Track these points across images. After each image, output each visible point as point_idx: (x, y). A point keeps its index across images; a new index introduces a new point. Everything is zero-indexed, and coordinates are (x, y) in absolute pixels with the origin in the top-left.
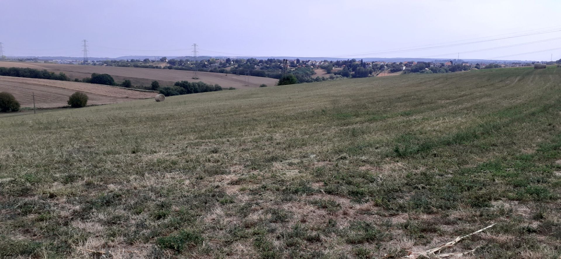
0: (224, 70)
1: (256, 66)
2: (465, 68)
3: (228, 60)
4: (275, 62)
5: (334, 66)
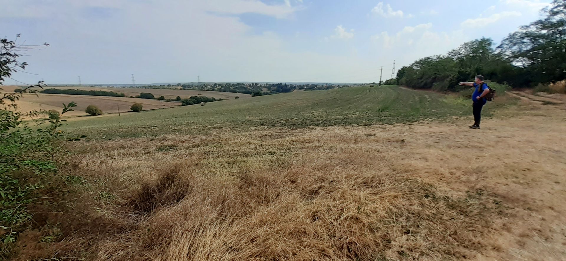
0: (214, 89)
1: (231, 87)
2: (333, 87)
3: (215, 84)
4: (241, 85)
5: (271, 86)
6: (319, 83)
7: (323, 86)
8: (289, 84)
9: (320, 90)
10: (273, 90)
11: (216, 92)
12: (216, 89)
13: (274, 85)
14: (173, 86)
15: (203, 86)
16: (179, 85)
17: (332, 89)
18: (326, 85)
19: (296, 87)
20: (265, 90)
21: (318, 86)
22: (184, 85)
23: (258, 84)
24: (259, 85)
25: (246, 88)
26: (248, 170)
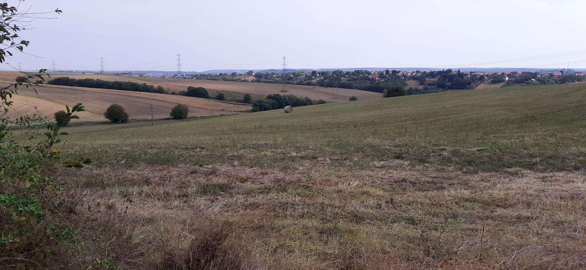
0: (310, 82)
1: (342, 78)
2: (579, 79)
3: (314, 73)
4: (362, 73)
5: (427, 76)
6: (541, 70)
7: (552, 75)
8: (468, 72)
9: (545, 84)
10: (430, 85)
11: (314, 88)
12: (314, 81)
13: (432, 74)
14: (240, 75)
15: (291, 76)
16: (250, 73)
17: (577, 82)
18: (560, 74)
19: (485, 77)
20: (412, 84)
22: (260, 73)
23: (400, 71)
24: (400, 74)
25: (373, 80)
26: (356, 253)
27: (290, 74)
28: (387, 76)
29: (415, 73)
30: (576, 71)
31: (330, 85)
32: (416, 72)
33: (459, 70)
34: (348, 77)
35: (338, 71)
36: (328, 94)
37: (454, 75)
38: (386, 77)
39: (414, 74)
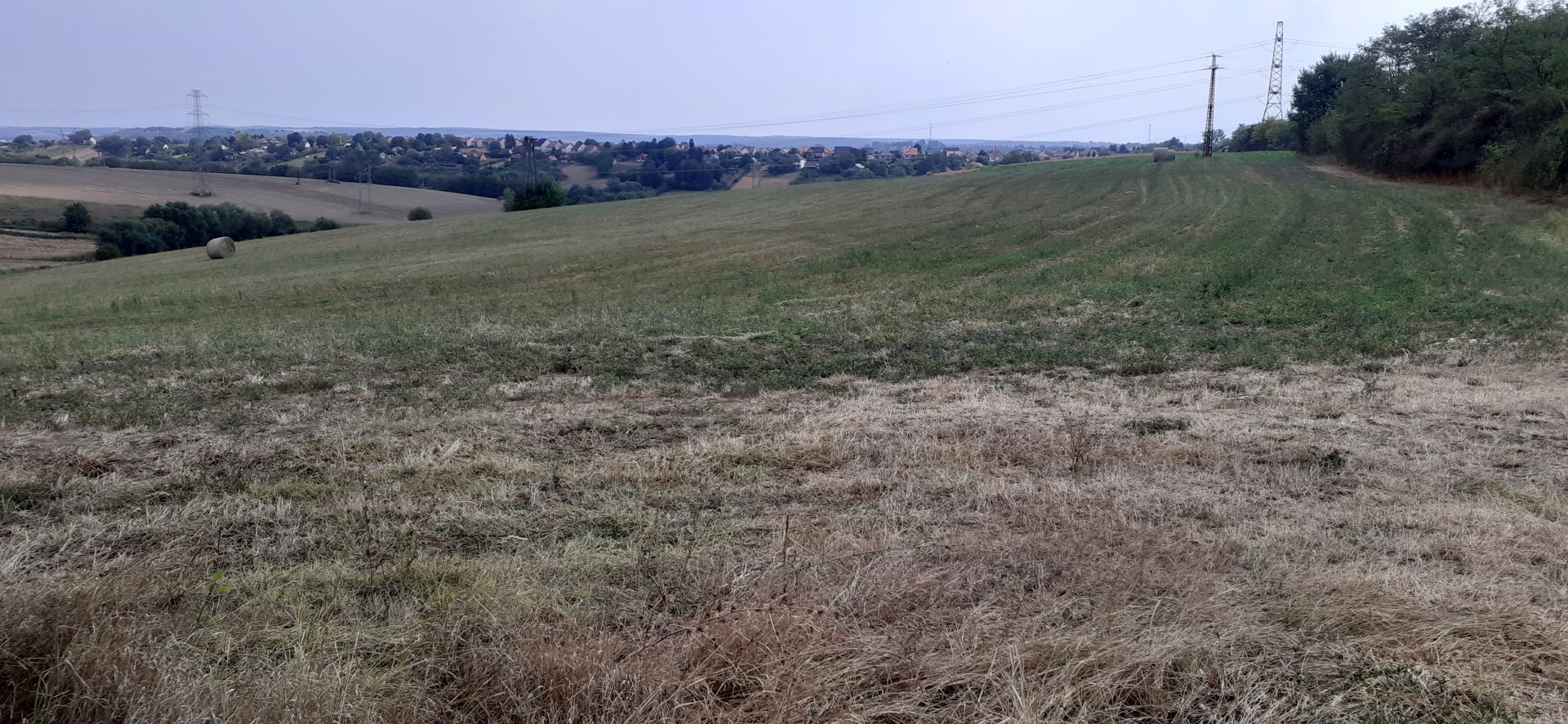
0: (286, 168)
1: (383, 156)
2: (954, 163)
3: (294, 139)
4: (441, 142)
5: (615, 156)
6: (875, 143)
7: (897, 155)
8: (713, 144)
9: (884, 176)
10: (622, 178)
11: (297, 184)
12: (298, 164)
13: (627, 150)
14: (47, 144)
15: (220, 148)
16: (80, 139)
17: (949, 172)
18: (915, 152)
19: (754, 159)
20: (577, 176)
21: (871, 157)
22: (115, 138)
23: (545, 140)
24: (544, 148)
25: (471, 163)
27: (218, 142)
28: (511, 152)
29: (584, 146)
30: (948, 145)
31: (348, 176)
32: (586, 144)
33: (691, 140)
34: (399, 152)
35: (368, 134)
36: (344, 201)
37: (680, 153)
38: (508, 155)
39: (580, 149)
